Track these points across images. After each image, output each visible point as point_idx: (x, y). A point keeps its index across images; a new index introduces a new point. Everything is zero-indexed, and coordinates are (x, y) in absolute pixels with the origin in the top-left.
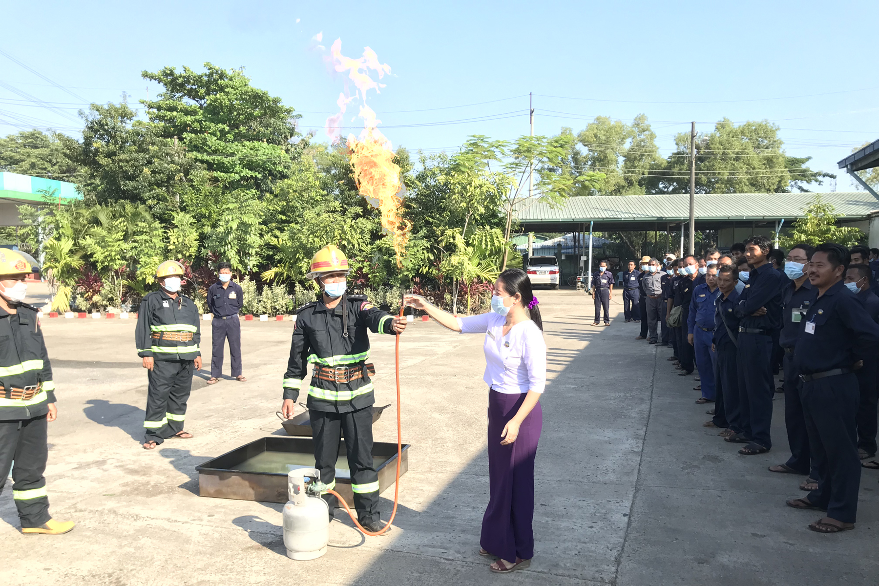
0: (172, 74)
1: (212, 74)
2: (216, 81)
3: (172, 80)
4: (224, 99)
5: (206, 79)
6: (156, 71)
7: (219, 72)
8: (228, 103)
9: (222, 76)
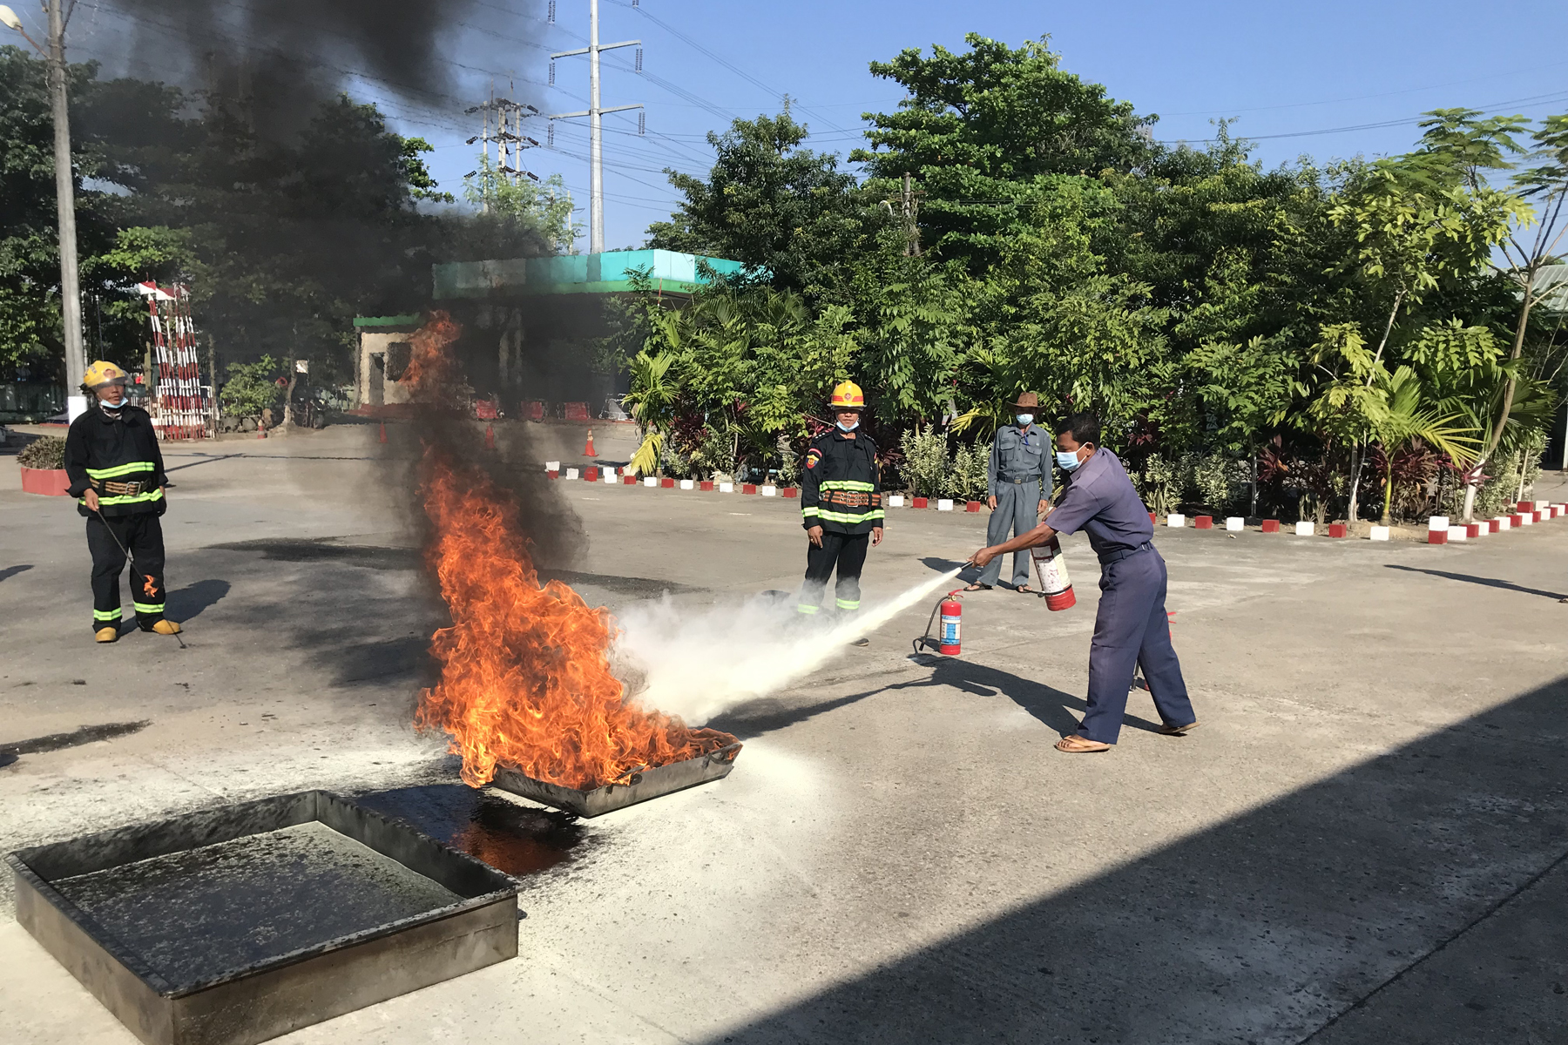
0: (915, 61)
1: (980, 55)
2: (988, 65)
3: (918, 72)
4: (996, 98)
5: (971, 64)
6: (890, 61)
7: (994, 49)
8: (1002, 105)
9: (999, 55)
